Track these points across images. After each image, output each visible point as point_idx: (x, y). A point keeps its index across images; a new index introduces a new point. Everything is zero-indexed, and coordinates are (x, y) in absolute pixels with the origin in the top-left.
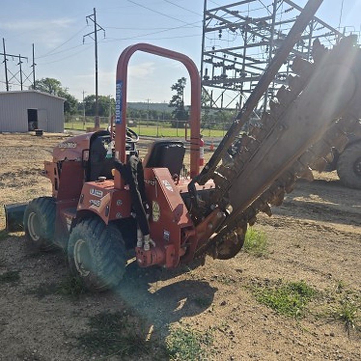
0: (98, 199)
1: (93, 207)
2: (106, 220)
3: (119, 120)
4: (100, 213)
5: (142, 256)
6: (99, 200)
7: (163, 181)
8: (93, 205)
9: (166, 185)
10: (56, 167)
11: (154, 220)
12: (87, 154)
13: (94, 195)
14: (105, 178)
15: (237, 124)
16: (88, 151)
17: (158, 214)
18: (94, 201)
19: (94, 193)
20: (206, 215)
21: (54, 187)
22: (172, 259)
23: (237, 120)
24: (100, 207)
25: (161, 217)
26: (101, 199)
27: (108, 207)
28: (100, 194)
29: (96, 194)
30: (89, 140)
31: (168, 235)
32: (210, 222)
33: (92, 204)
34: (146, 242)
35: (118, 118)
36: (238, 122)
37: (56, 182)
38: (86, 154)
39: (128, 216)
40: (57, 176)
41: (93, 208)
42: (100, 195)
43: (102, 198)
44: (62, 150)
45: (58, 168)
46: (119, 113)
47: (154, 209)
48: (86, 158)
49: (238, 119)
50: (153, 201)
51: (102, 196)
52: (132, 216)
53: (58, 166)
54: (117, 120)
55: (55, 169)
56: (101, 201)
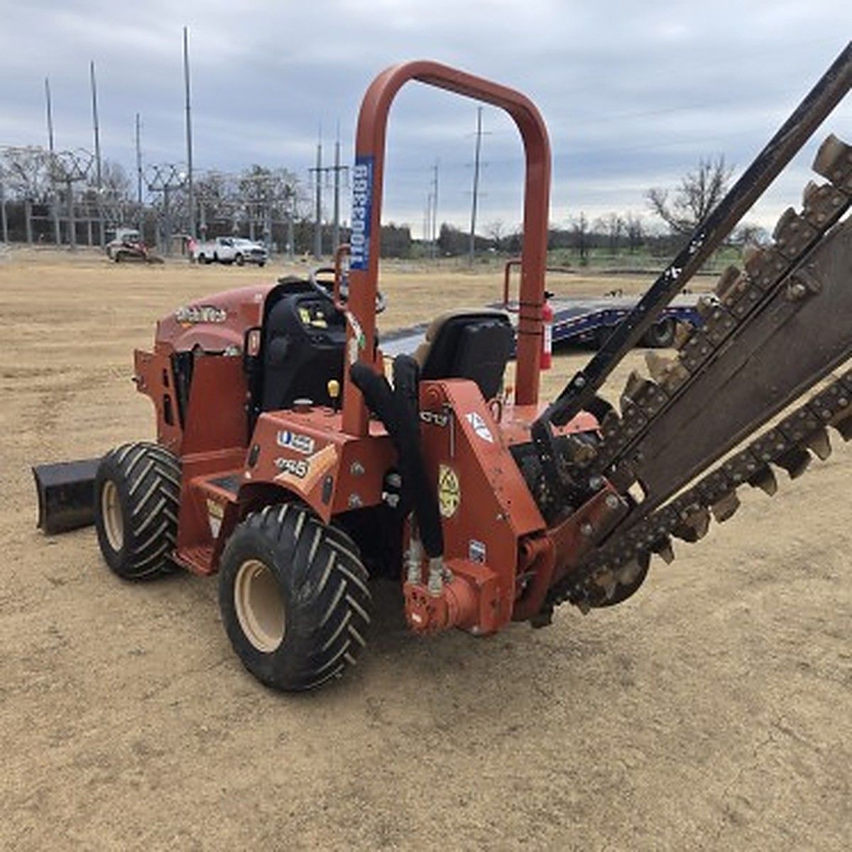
0: (303, 457)
1: (285, 477)
2: (325, 513)
3: (360, 259)
4: (306, 493)
5: (424, 607)
6: (304, 461)
7: (469, 416)
8: (286, 473)
9: (476, 425)
10: (169, 368)
11: (443, 511)
12: (255, 340)
13: (290, 446)
14: (310, 402)
15: (674, 279)
16: (258, 333)
17: (452, 498)
18: (289, 464)
19: (287, 442)
20: (576, 504)
21: (162, 416)
22: (493, 612)
23: (674, 270)
24: (307, 478)
25: (462, 506)
26: (309, 459)
27: (329, 480)
28: (306, 445)
29: (294, 444)
30: (263, 303)
31: (483, 551)
32: (585, 520)
33: (285, 469)
34: (433, 572)
35: (358, 254)
36: (675, 276)
37: (167, 406)
38: (254, 338)
39: (377, 502)
40: (171, 391)
41: (286, 479)
42: (307, 449)
43: (313, 457)
44: (185, 325)
45: (173, 368)
46: (360, 243)
47: (445, 487)
48: (254, 350)
49: (676, 267)
50: (441, 466)
51: (311, 451)
52: (385, 502)
53: (173, 363)
54: (354, 259)
55: (165, 371)
56: (308, 463)
